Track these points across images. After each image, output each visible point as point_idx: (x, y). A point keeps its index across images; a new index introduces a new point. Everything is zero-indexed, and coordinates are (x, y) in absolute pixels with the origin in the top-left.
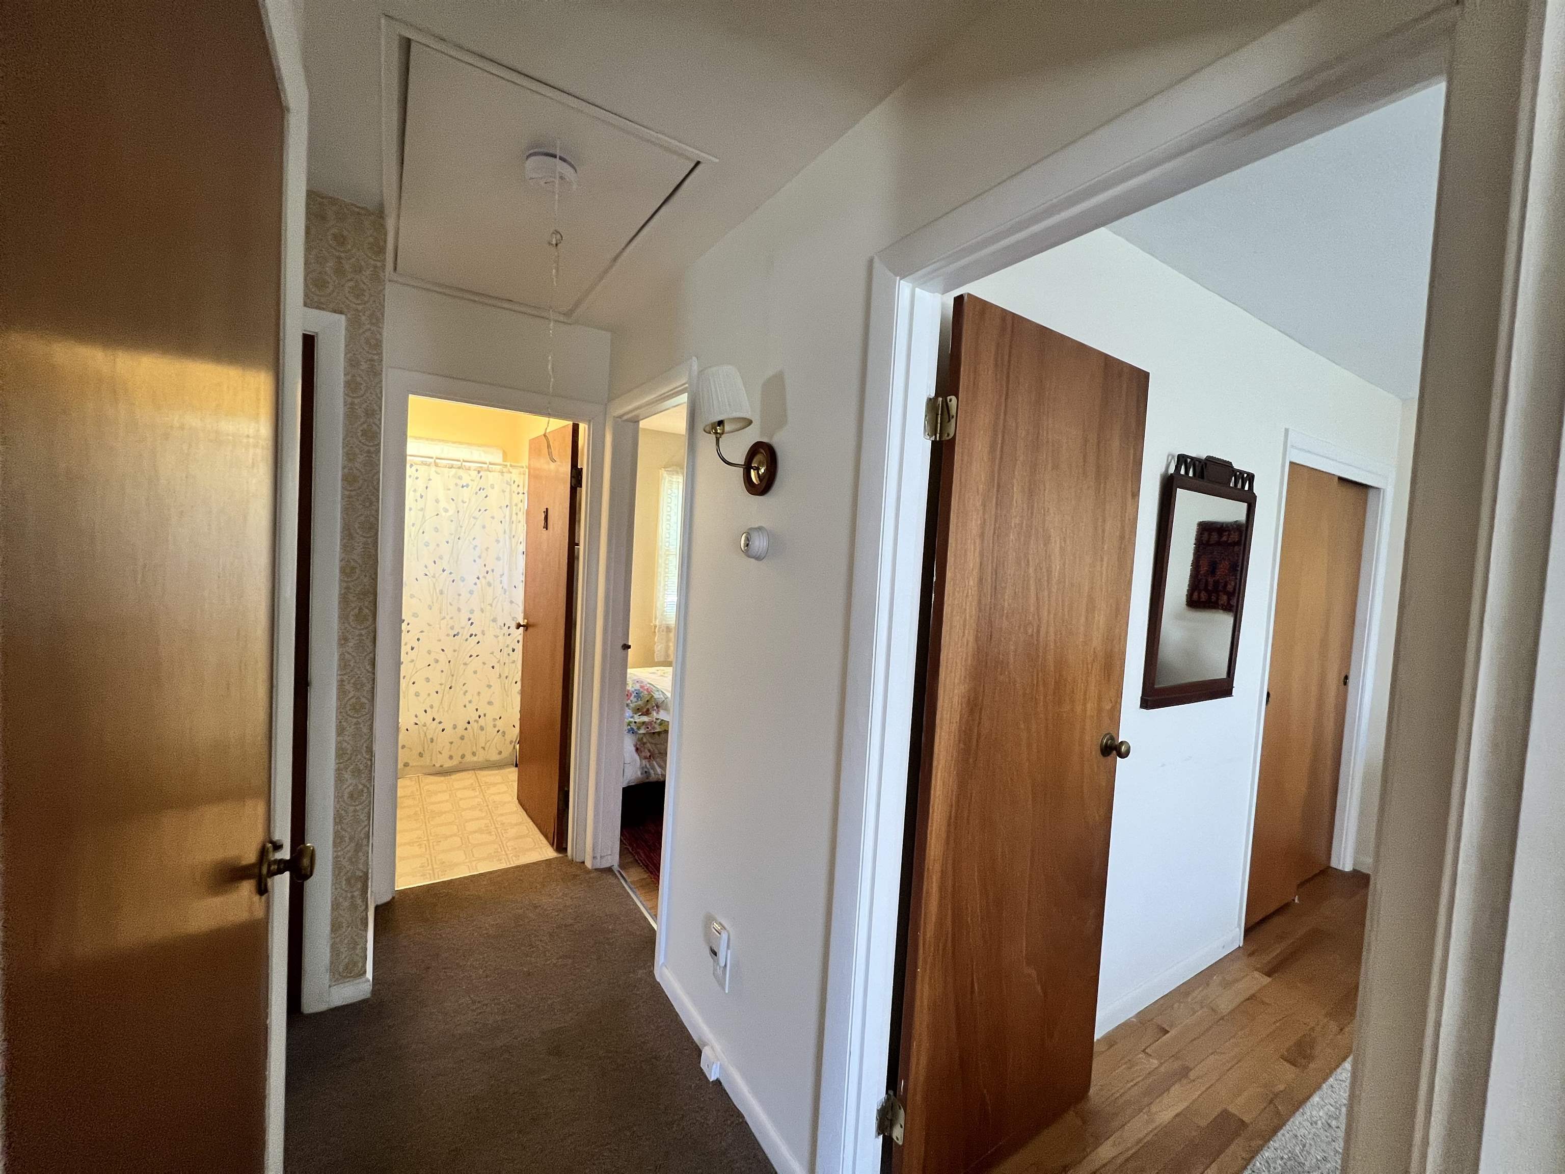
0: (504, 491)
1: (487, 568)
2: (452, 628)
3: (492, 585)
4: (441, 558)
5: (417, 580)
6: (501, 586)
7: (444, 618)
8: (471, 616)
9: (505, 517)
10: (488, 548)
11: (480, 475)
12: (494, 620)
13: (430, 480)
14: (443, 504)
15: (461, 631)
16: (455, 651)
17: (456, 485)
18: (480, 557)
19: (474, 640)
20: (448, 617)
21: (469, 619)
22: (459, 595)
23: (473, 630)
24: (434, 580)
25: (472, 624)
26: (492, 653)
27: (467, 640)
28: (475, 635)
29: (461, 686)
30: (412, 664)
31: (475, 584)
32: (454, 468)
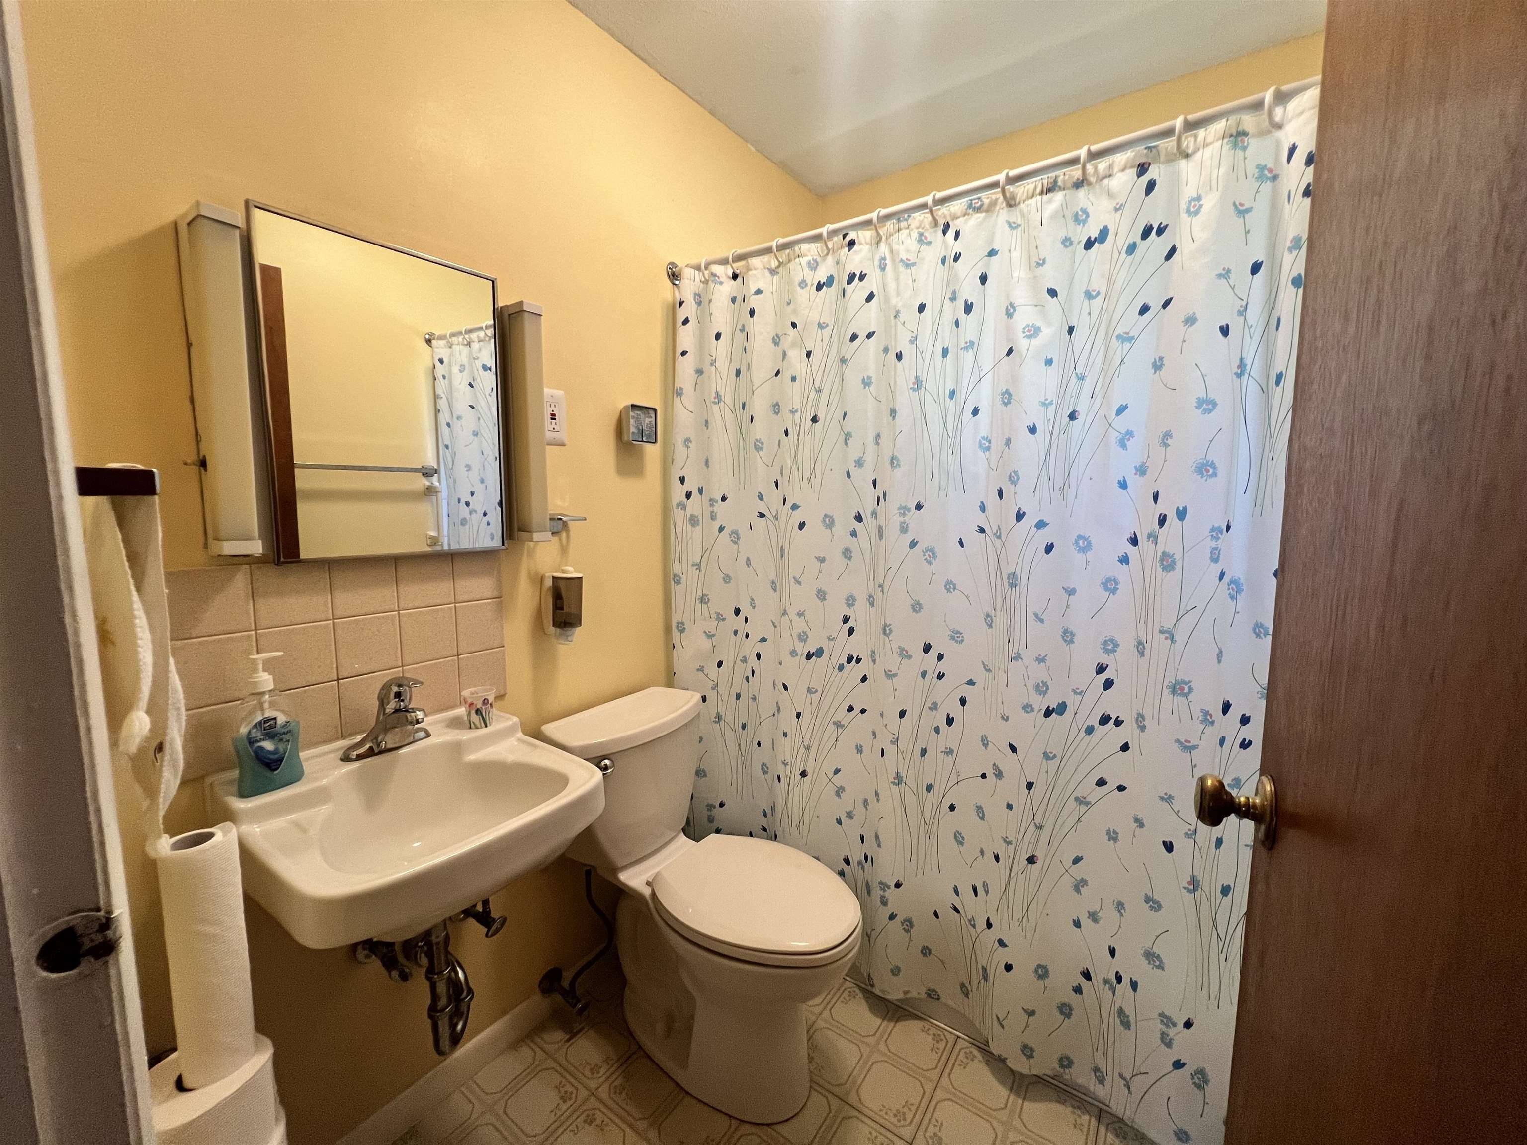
0: (1242, 211)
1: (1162, 507)
2: (1042, 689)
3: (1178, 566)
4: (1014, 478)
5: (961, 543)
6: (1216, 569)
7: (1018, 657)
8: (1104, 659)
9: (1243, 311)
10: (1168, 435)
11: (1145, 179)
12: (1179, 689)
13: (992, 253)
14: (1024, 317)
15: (1072, 702)
16: (1047, 756)
17: (1067, 242)
18: (1142, 470)
19: (1113, 736)
20: (1028, 656)
21: (1101, 669)
22: (1071, 592)
23: (1112, 703)
24: (998, 543)
25: (1108, 684)
26: (1168, 799)
27: (1090, 730)
28: (1118, 723)
29: (1068, 863)
30: (950, 759)
31: (1125, 560)
32: (1060, 189)
